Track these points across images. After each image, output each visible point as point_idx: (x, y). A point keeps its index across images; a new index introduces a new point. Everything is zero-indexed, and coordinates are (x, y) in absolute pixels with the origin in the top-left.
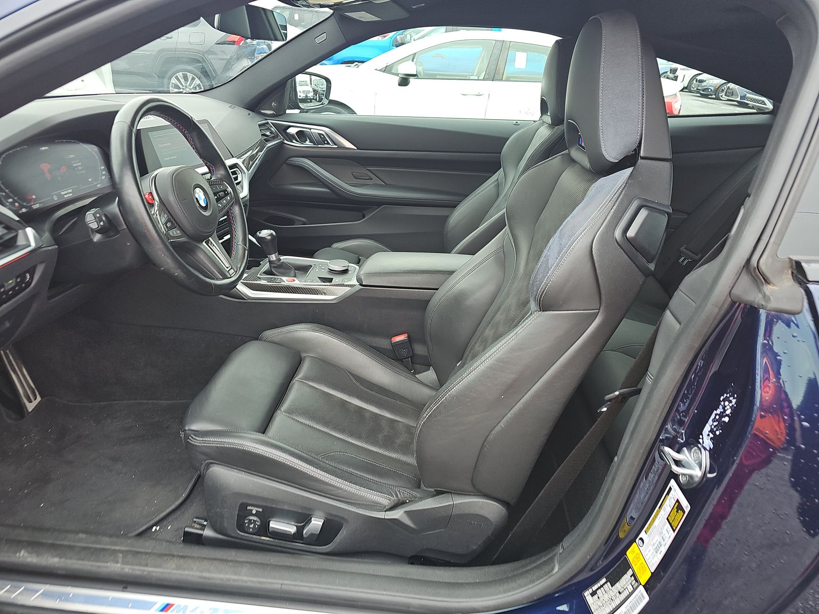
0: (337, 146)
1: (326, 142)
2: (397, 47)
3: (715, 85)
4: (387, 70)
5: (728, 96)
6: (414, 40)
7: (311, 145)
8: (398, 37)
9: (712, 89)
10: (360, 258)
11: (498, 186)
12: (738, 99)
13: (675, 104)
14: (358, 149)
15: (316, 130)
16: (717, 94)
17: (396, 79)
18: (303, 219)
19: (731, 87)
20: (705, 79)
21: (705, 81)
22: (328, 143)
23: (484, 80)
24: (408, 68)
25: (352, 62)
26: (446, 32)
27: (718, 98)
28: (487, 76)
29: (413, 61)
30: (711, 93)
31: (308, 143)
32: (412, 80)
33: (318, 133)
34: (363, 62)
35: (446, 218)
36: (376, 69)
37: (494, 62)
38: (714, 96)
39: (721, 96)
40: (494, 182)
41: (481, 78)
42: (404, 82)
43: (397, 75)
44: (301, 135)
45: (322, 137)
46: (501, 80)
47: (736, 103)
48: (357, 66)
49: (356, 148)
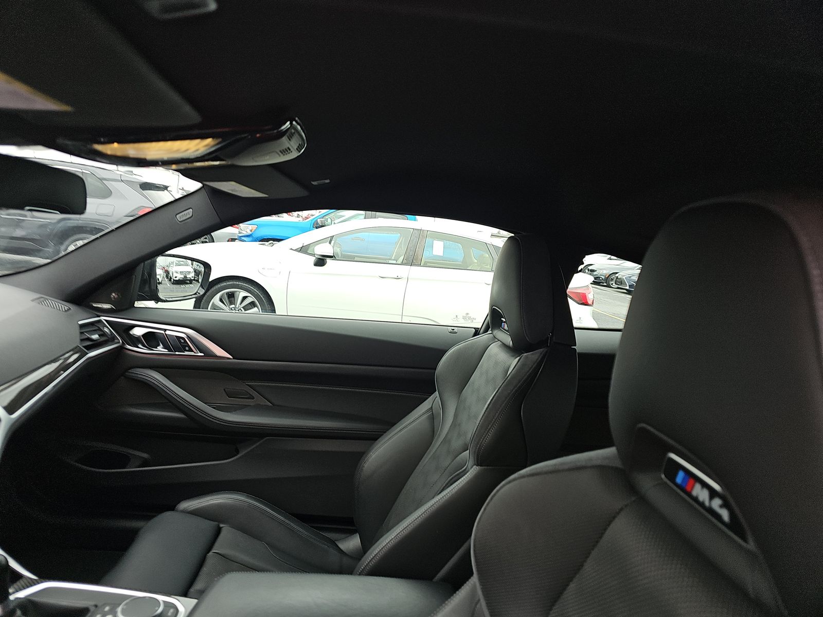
0: (203, 354)
1: (187, 348)
2: (317, 228)
3: (604, 275)
4: (303, 250)
5: (618, 285)
6: (335, 223)
7: (165, 351)
8: (319, 220)
9: (603, 277)
10: (221, 525)
11: (432, 417)
12: (628, 288)
13: (589, 295)
14: (233, 359)
15: (174, 331)
16: (608, 282)
17: (312, 260)
18: (145, 455)
19: (619, 277)
20: (596, 269)
21: (596, 271)
22: (191, 350)
23: (402, 264)
24: (324, 249)
25: (267, 240)
26: (365, 218)
27: (608, 286)
28: (405, 261)
29: (330, 243)
30: (602, 281)
31: (160, 349)
32: (328, 261)
33: (176, 336)
34: (279, 240)
35: (360, 456)
36: (291, 249)
37: (412, 249)
38: (605, 284)
39: (612, 284)
40: (427, 411)
41: (399, 262)
42: (321, 262)
43: (313, 255)
44: (151, 339)
45: (183, 341)
46: (420, 265)
47: (625, 291)
48: (271, 245)
49: (231, 357)
